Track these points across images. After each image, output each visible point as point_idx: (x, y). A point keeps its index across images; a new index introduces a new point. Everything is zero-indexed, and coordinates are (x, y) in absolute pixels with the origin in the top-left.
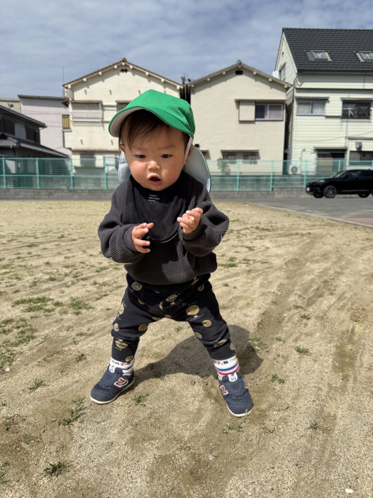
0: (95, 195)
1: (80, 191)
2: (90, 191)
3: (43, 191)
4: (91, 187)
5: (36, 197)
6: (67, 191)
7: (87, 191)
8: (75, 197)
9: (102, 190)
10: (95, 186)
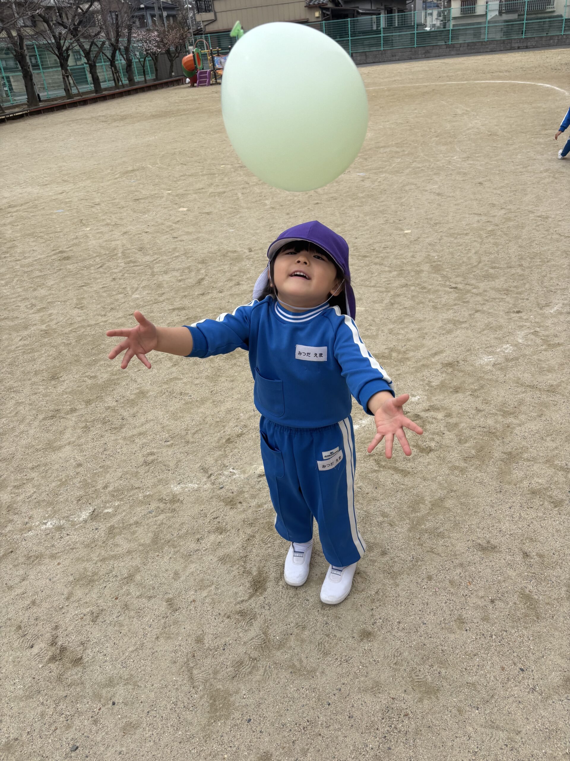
0: (474, 49)
1: (459, 46)
2: (468, 44)
3: (420, 49)
4: (470, 39)
5: (413, 57)
6: (445, 47)
7: (466, 45)
8: (453, 53)
9: (482, 42)
10: (474, 38)
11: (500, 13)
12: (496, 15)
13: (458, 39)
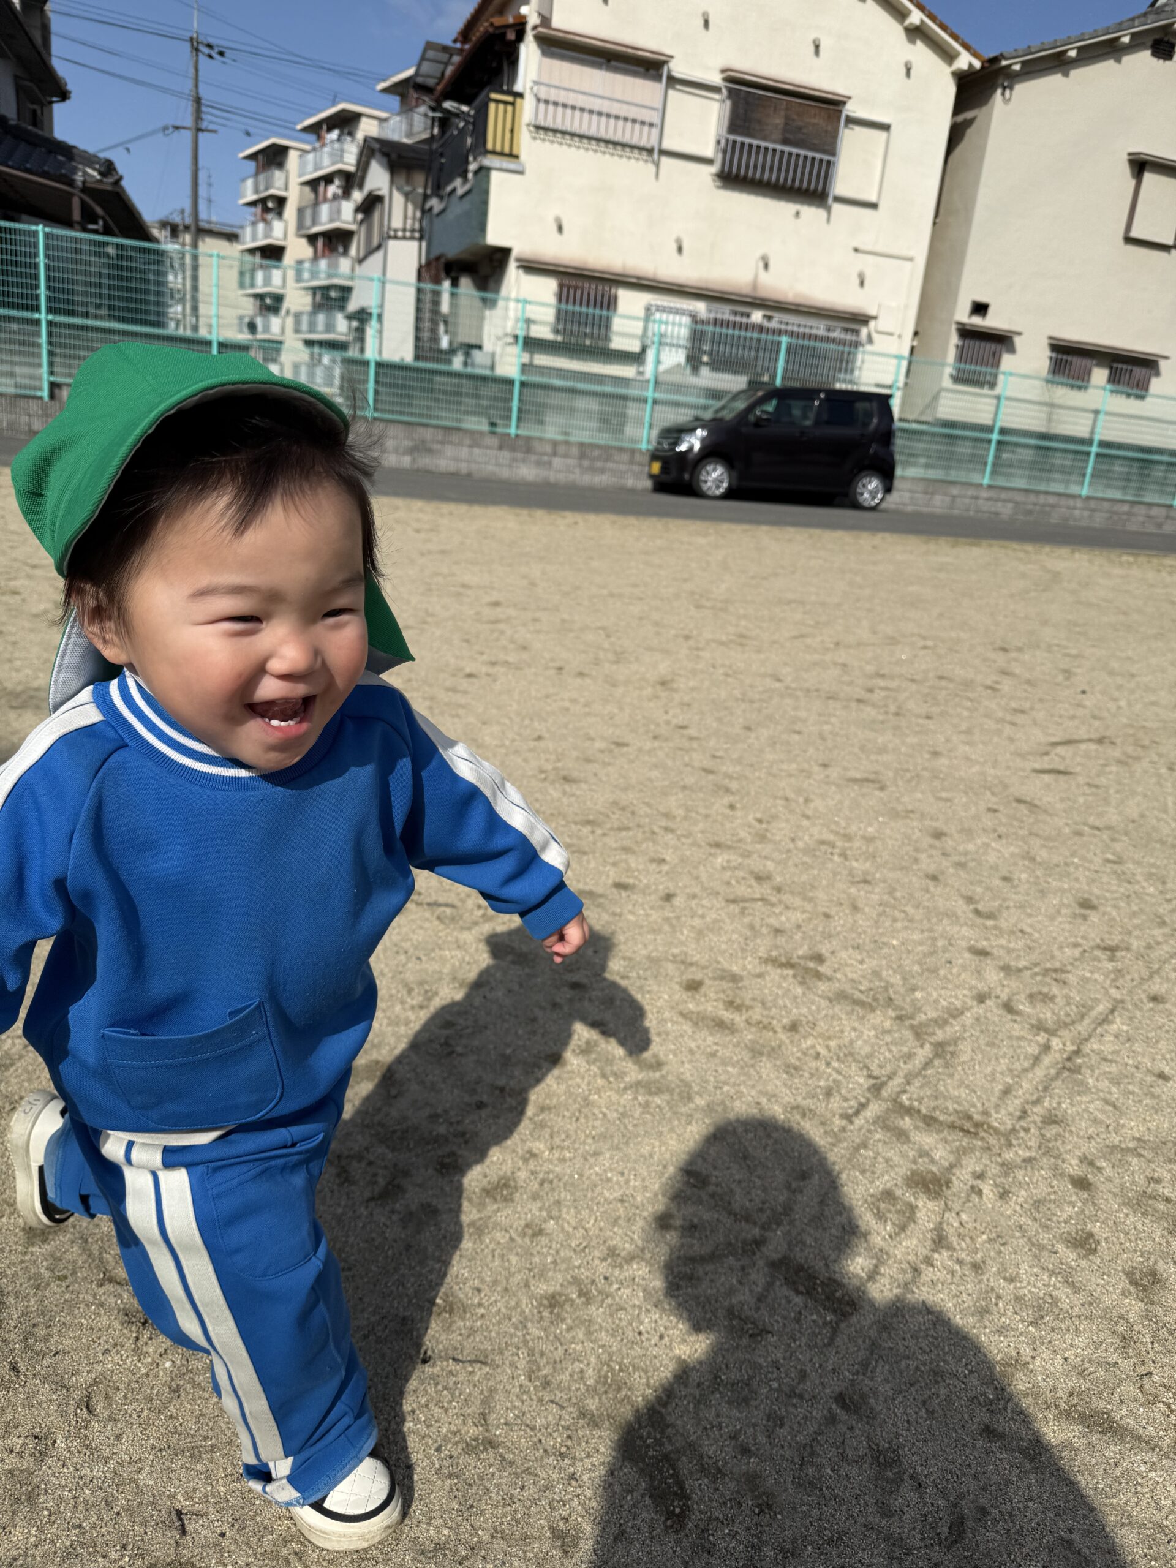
1: (548, 449)
3: (392, 430)
4: (587, 432)
7: (575, 451)
10: (600, 430)
11: (694, 361)
12: (679, 365)
13: (542, 423)
